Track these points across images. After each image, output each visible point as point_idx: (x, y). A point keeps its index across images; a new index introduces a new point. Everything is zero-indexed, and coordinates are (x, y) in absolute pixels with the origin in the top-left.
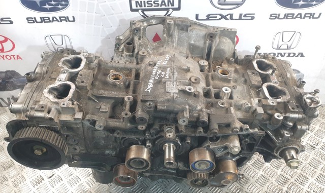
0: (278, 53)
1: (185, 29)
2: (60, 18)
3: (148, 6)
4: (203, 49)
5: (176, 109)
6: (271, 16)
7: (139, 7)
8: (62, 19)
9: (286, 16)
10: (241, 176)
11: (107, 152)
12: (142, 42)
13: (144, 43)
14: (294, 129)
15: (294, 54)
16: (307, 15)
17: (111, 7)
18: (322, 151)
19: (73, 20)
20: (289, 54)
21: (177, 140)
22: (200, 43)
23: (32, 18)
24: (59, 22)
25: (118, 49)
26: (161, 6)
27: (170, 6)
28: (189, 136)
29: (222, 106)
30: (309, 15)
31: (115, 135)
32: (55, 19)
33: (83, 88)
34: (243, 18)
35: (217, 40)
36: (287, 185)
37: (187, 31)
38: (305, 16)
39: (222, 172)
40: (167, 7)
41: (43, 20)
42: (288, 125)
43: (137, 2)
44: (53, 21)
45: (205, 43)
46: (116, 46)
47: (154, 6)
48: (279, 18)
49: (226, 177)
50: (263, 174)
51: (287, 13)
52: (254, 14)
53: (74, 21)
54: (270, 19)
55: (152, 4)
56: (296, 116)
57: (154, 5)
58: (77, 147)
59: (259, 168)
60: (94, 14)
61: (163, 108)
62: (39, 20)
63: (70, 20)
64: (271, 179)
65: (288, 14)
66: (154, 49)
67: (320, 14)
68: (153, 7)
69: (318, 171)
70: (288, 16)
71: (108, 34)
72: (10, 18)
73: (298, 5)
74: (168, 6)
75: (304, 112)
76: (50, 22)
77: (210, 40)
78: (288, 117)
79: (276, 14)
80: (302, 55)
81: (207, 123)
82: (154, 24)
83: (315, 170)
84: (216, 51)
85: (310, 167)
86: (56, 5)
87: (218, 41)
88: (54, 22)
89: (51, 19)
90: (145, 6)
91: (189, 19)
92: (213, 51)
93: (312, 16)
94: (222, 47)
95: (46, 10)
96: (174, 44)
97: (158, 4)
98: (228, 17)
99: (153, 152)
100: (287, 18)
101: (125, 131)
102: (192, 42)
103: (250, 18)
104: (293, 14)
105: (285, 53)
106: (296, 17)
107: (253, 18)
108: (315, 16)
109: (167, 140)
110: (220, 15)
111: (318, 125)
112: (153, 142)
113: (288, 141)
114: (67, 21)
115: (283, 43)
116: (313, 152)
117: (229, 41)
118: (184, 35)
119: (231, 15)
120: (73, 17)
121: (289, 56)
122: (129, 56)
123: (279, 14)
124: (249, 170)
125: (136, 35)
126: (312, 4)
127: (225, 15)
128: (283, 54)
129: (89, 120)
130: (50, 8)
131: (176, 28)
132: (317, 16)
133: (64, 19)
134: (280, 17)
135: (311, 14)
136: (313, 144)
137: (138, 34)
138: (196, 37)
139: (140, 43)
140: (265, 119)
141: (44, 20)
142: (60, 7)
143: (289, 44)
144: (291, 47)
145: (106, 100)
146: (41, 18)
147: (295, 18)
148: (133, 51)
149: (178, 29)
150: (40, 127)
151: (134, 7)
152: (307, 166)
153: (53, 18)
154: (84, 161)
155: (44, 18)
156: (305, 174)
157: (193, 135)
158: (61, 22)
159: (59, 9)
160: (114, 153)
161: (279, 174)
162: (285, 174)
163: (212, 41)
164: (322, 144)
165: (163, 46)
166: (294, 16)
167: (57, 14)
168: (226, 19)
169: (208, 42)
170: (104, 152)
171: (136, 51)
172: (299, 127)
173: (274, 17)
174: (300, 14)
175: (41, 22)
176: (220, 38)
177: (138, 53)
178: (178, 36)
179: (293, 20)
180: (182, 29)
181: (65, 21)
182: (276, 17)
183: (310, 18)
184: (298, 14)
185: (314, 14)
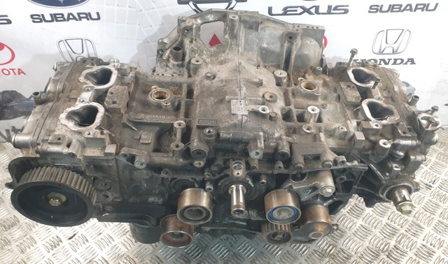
0: (381, 60)
1: (254, 27)
2: (79, 14)
4: (279, 55)
5: (246, 137)
6: (371, 8)
8: (81, 16)
9: (391, 8)
10: (335, 228)
11: (151, 199)
12: (195, 46)
13: (198, 48)
14: (405, 161)
15: (402, 60)
16: (419, 7)
18: (441, 191)
19: (96, 17)
20: (396, 60)
21: (248, 179)
22: (276, 47)
23: (39, 16)
24: (77, 20)
25: (161, 56)
28: (264, 174)
29: (308, 131)
30: (422, 6)
31: (163, 175)
32: (71, 17)
33: (115, 112)
34: (332, 11)
35: (298, 42)
36: (395, 238)
37: (257, 30)
38: (416, 8)
39: (309, 222)
41: (54, 18)
42: (397, 154)
44: (69, 19)
45: (282, 46)
46: (158, 52)
48: (381, 11)
49: (316, 228)
50: (363, 223)
51: (392, 4)
52: (348, 6)
53: (99, 18)
54: (369, 12)
56: (408, 142)
58: (109, 194)
59: (358, 217)
60: (127, 9)
61: (228, 136)
62: (48, 18)
63: (93, 17)
64: (373, 230)
65: (394, 5)
66: (211, 56)
67: (437, 4)
69: (437, 218)
70: (393, 8)
71: (146, 36)
72: (7, 16)
75: (419, 137)
76: (64, 20)
77: (289, 42)
78: (398, 144)
79: (378, 6)
80: (412, 61)
81: (288, 155)
82: (212, 22)
83: (432, 216)
84: (297, 57)
85: (425, 213)
87: (300, 43)
88: (70, 21)
89: (66, 17)
91: (260, 13)
92: (293, 57)
93: (425, 7)
94: (306, 52)
95: (58, 4)
96: (240, 49)
98: (313, 10)
99: (215, 198)
100: (392, 11)
101: (175, 169)
102: (265, 45)
103: (343, 11)
104: (401, 6)
105: (389, 60)
106: (405, 9)
107: (346, 12)
108: (429, 8)
109: (235, 180)
110: (302, 7)
112: (215, 183)
113: (398, 176)
114: (88, 19)
115: (387, 45)
116: (429, 192)
117: (314, 43)
118: (253, 35)
119: (317, 8)
120: (98, 14)
121: (395, 63)
122: (178, 65)
123: (382, 6)
124: (344, 219)
125: (186, 36)
127: (308, 7)
128: (387, 61)
129: (125, 155)
131: (242, 26)
132: (433, 8)
133: (84, 16)
134: (383, 10)
135: (424, 5)
136: (428, 183)
137: (190, 35)
138: (269, 38)
139: (192, 47)
140: (367, 148)
141: (56, 18)
143: (395, 46)
144: (398, 51)
145: (147, 127)
146: (51, 15)
147: (403, 11)
148: (183, 59)
149: (245, 27)
150: (58, 167)
152: (421, 211)
153: (69, 14)
154: (118, 212)
155: (55, 15)
156: (419, 222)
157: (270, 172)
158: (80, 20)
159: (77, 3)
160: (160, 201)
161: (384, 223)
162: (392, 223)
163: (292, 44)
164: (440, 181)
165: (224, 52)
166: (402, 8)
167: (74, 9)
168: (311, 13)
169: (286, 45)
170: (147, 200)
171: (187, 59)
172: (412, 157)
174: (410, 5)
175: (52, 21)
176: (302, 39)
177: (189, 62)
178: (245, 37)
179: (400, 13)
180: (251, 28)
181: (86, 19)
182: (377, 10)
183: (423, 10)
184: (407, 5)
185: (429, 4)
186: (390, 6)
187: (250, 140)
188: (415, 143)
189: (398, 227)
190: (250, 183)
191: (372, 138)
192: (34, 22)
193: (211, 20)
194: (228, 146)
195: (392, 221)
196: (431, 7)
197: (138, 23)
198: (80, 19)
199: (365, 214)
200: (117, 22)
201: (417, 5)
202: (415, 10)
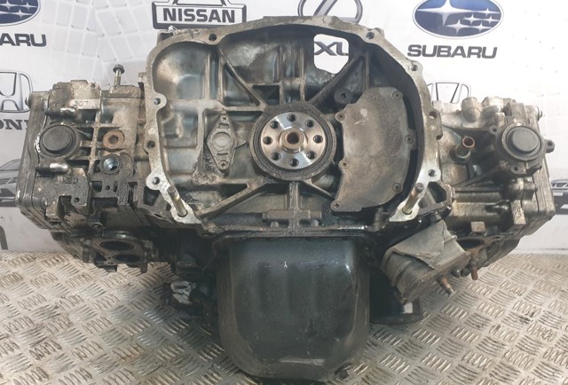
2: (17, 36)
3: (186, 20)
6: (410, 48)
7: (169, 21)
8: (21, 38)
9: (438, 51)
16: (473, 51)
17: (117, 17)
18: (543, 326)
19: (41, 41)
24: (13, 44)
26: (210, 21)
27: (227, 23)
30: (477, 51)
38: (470, 54)
40: (222, 23)
43: (166, 11)
44: (2, 42)
47: (198, 20)
48: (425, 55)
51: (438, 44)
53: (44, 44)
54: (409, 55)
55: (193, 16)
57: (197, 17)
60: (85, 32)
63: (36, 42)
65: (440, 47)
67: (495, 49)
68: (195, 22)
69: (538, 359)
70: (440, 51)
73: (454, 29)
74: (224, 21)
79: (419, 47)
83: (532, 356)
85: (520, 352)
86: (13, 9)
88: (4, 44)
90: (180, 19)
93: (481, 52)
97: (205, 16)
98: (334, 49)
100: (439, 55)
104: (450, 48)
106: (455, 53)
108: (487, 54)
110: (319, 43)
111: (532, 284)
114: (29, 45)
116: (526, 326)
119: (339, 45)
120: (44, 37)
123: (425, 47)
126: (478, 30)
127: (327, 44)
132: (491, 54)
133: (25, 38)
134: (427, 52)
135: (479, 48)
136: (523, 315)
142: (20, 13)
147: (453, 56)
151: (160, 20)
152: (514, 350)
153: (4, 35)
156: (511, 364)
158: (18, 44)
159: (17, 19)
164: (542, 313)
166: (452, 52)
167: (12, 29)
168: (331, 53)
173: (417, 51)
174: (462, 48)
179: (449, 58)
181: (26, 44)
182: (419, 52)
183: (479, 57)
184: (458, 48)
185: (485, 48)
186: (435, 47)
195: (468, 362)
196: (489, 52)
197: (97, 54)
198: (19, 42)
200: (68, 51)
201: (470, 48)
202: (469, 56)
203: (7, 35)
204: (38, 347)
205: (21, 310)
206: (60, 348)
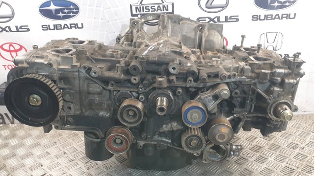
1: (177, 22)
2: (70, 25)
3: (146, 11)
4: (194, 40)
5: (167, 60)
6: (253, 17)
7: (138, 13)
8: (72, 26)
11: (101, 113)
12: (140, 34)
13: (142, 35)
14: (282, 84)
16: (284, 16)
17: (115, 13)
21: (169, 92)
22: (191, 35)
23: (47, 26)
24: (69, 28)
25: (118, 43)
26: (157, 11)
27: (165, 11)
28: (180, 87)
30: (286, 16)
31: (110, 87)
32: (66, 26)
33: (83, 53)
34: (228, 20)
35: (206, 31)
37: (179, 23)
38: (282, 17)
39: (215, 125)
41: (56, 27)
43: (137, 8)
44: (64, 28)
45: (196, 34)
46: (117, 40)
47: (152, 11)
48: (260, 20)
49: (221, 129)
50: (267, 167)
51: (266, 14)
52: (238, 16)
53: (82, 27)
54: (252, 20)
55: (149, 9)
56: (282, 71)
57: (151, 10)
58: (72, 106)
60: (100, 21)
61: (155, 59)
62: (52, 27)
63: (79, 27)
65: (267, 15)
66: (150, 39)
67: (295, 14)
68: (150, 12)
70: (267, 17)
71: (111, 39)
72: (27, 26)
73: (274, 6)
74: (164, 10)
75: (289, 68)
76: (61, 29)
77: (200, 32)
78: (275, 72)
79: (257, 16)
81: (196, 73)
84: (206, 41)
86: (68, 13)
87: (207, 33)
88: (65, 29)
89: (63, 27)
90: (143, 11)
91: (181, 16)
92: (204, 40)
93: (288, 16)
94: (211, 38)
95: (59, 18)
96: (168, 34)
97: (155, 9)
98: (216, 20)
100: (267, 19)
101: (118, 82)
102: (185, 34)
103: (235, 20)
104: (272, 15)
106: (275, 18)
107: (237, 20)
108: (291, 17)
110: (209, 18)
112: (147, 95)
113: (279, 96)
114: (76, 28)
115: (268, 44)
117: (217, 33)
118: (177, 27)
119: (218, 18)
120: (82, 24)
122: (128, 44)
123: (260, 16)
127: (212, 18)
129: (85, 67)
130: (63, 16)
133: (74, 26)
134: (261, 18)
135: (287, 14)
137: (137, 27)
138: (188, 30)
139: (138, 35)
141: (57, 27)
142: (71, 14)
143: (274, 45)
144: (277, 48)
146: (54, 25)
147: (274, 19)
148: (132, 41)
149: (171, 22)
151: (134, 12)
153: (65, 25)
155: (56, 25)
157: (184, 85)
158: (71, 29)
159: (70, 17)
160: (108, 115)
163: (202, 32)
165: (158, 37)
166: (273, 17)
167: (68, 22)
168: (215, 22)
169: (198, 33)
170: (99, 114)
171: (134, 40)
172: (287, 81)
173: (256, 18)
174: (278, 15)
175: (54, 29)
176: (209, 31)
177: (135, 43)
178: (172, 28)
179: (272, 20)
180: (175, 22)
181: (74, 28)
183: (287, 19)
184: (276, 15)
185: (290, 14)
186: (265, 15)
187: (170, 61)
188: (286, 71)
189: (295, 168)
190: (171, 95)
191: (257, 71)
192: (43, 30)
193: (150, 19)
194: (155, 67)
195: (290, 165)
196: (292, 16)
197: (106, 30)
198: (71, 27)
199: (268, 161)
200: (93, 30)
201: (282, 15)
202: (282, 19)
203: (66, 25)
204: (88, 164)
205: (78, 148)
206: (97, 165)
